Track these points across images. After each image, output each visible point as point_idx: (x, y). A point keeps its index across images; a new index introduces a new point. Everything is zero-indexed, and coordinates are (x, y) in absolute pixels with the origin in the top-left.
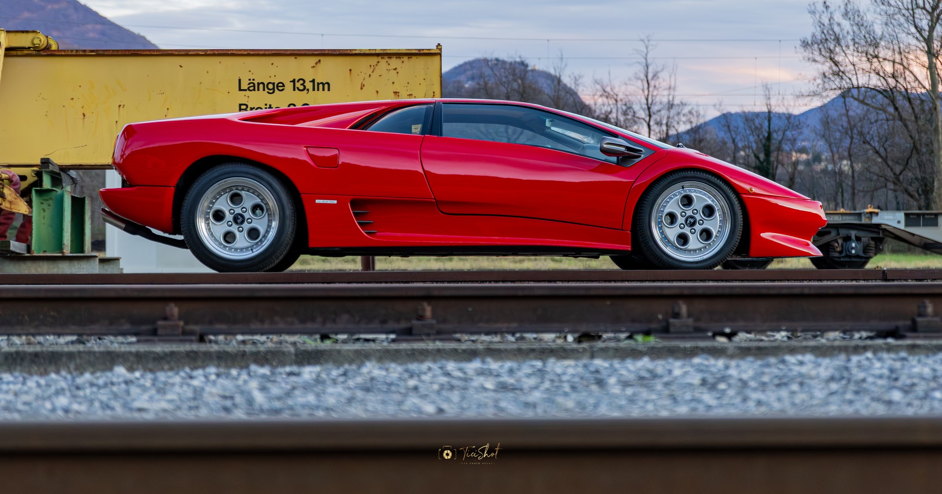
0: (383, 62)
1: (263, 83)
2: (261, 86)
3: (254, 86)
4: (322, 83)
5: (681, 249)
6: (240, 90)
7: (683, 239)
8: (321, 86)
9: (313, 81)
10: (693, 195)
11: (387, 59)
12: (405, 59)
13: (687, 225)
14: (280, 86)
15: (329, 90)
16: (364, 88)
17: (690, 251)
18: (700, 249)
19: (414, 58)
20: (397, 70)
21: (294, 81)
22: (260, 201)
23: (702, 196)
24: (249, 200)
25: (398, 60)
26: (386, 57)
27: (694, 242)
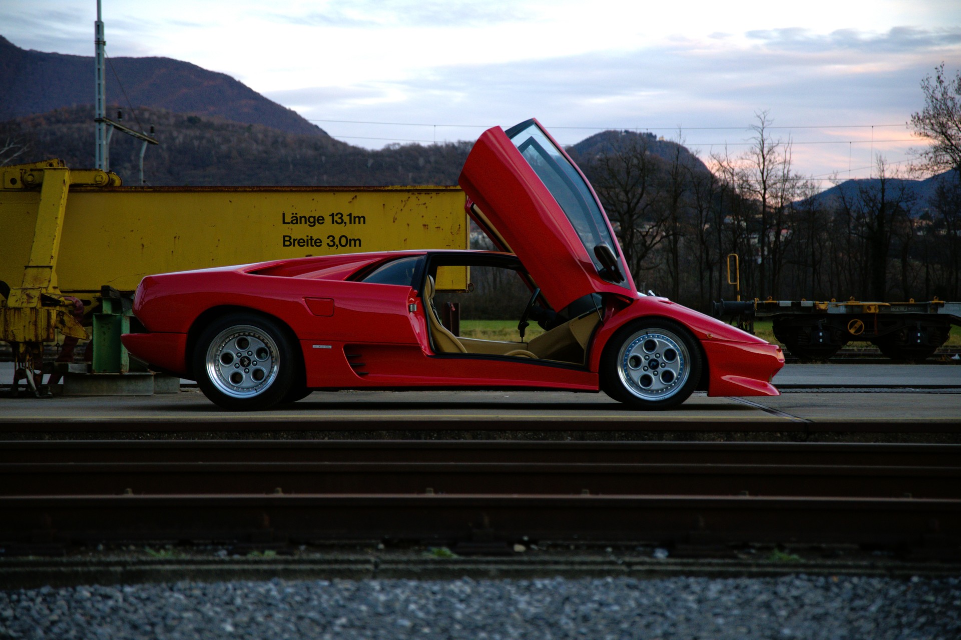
0: (413, 198)
1: (305, 217)
2: (303, 219)
3: (297, 220)
4: (358, 217)
5: (644, 389)
6: (284, 223)
7: (646, 380)
8: (357, 219)
9: (350, 215)
10: (656, 340)
11: (417, 195)
12: (434, 194)
13: (650, 368)
14: (320, 220)
15: (364, 223)
16: (396, 221)
17: (652, 391)
18: (662, 390)
19: (441, 194)
20: (426, 205)
21: (332, 215)
22: (264, 345)
23: (664, 341)
24: (254, 345)
25: (427, 195)
26: (416, 193)
27: (657, 382)
